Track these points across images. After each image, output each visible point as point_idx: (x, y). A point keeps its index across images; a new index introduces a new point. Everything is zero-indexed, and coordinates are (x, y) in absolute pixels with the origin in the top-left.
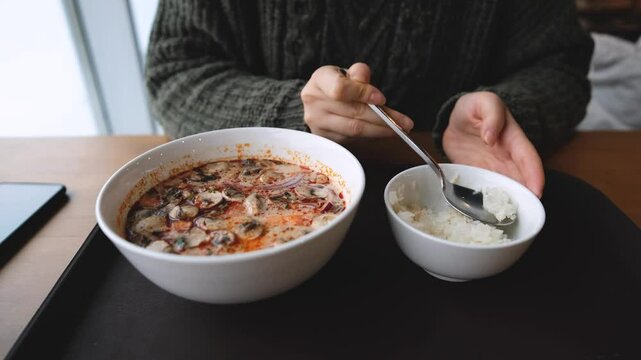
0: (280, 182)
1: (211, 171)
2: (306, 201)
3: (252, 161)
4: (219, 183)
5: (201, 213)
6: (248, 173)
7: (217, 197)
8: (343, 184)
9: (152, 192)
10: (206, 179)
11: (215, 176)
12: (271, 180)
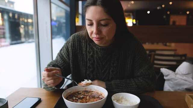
0: (93, 95)
1: (80, 92)
2: (98, 98)
3: (87, 91)
4: (81, 94)
5: (79, 99)
6: (87, 93)
7: (82, 96)
8: (104, 95)
9: (70, 95)
10: (79, 94)
11: (80, 93)
12: (91, 94)
